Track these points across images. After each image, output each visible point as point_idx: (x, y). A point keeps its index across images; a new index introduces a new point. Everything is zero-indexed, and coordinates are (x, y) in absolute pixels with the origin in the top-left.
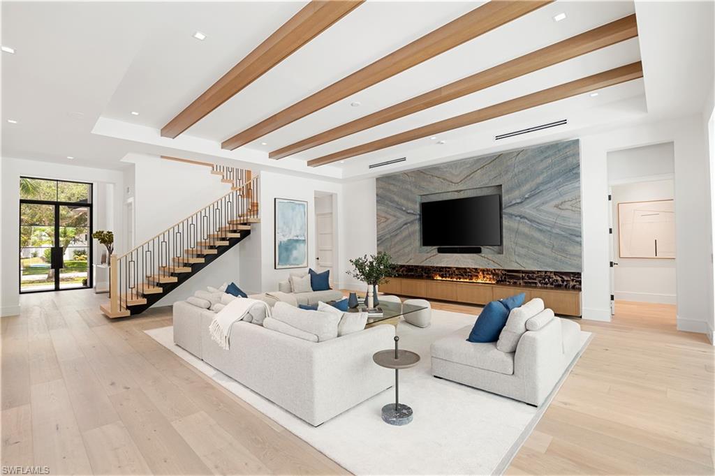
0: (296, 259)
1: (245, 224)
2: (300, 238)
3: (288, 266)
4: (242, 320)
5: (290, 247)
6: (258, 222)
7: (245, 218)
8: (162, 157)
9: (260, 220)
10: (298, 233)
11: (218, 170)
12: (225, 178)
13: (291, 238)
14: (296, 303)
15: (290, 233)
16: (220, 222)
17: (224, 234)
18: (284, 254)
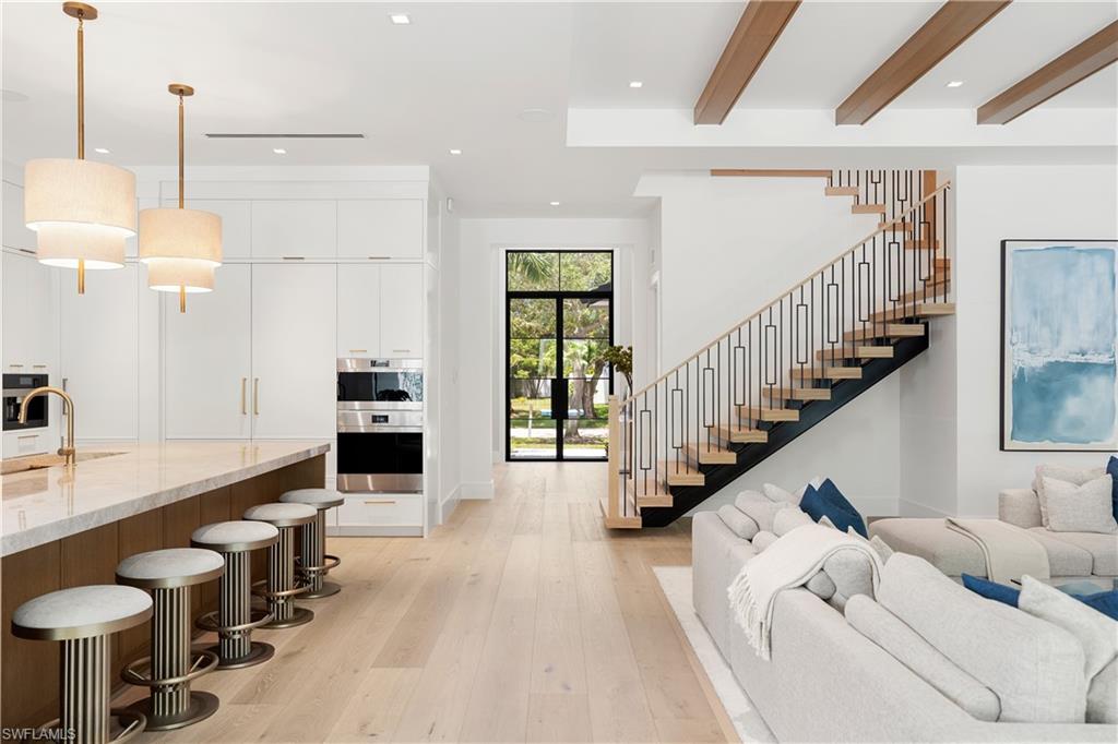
0: (1076, 424)
1: (909, 321)
2: (1092, 358)
3: (1048, 445)
4: (804, 586)
5: (1055, 385)
6: (949, 314)
7: (909, 304)
8: (715, 173)
9: (953, 307)
10: (1085, 340)
11: (845, 184)
12: (862, 201)
13: (1058, 356)
14: (1046, 564)
15: (1057, 343)
16: (872, 300)
17: (880, 328)
18: (1034, 408)
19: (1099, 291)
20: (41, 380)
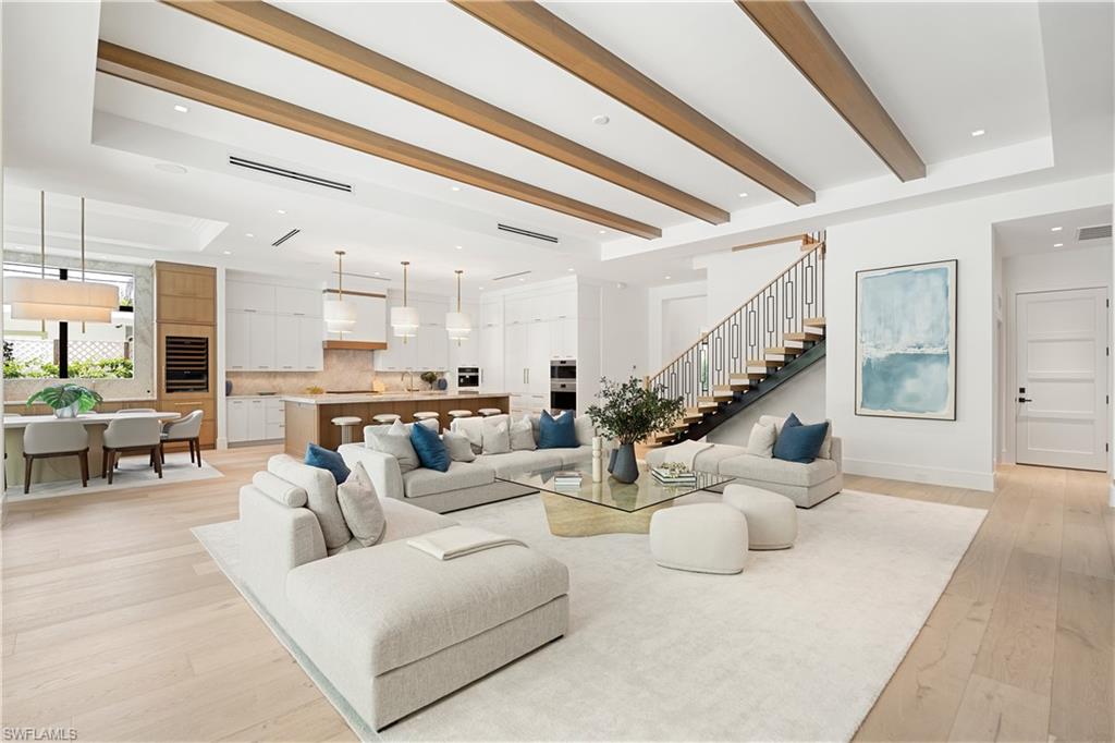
0: (913, 398)
3: (890, 413)
5: (895, 371)
8: (735, 249)
10: (921, 337)
13: (898, 349)
15: (898, 340)
18: (879, 386)
19: (934, 300)
20: (476, 370)
